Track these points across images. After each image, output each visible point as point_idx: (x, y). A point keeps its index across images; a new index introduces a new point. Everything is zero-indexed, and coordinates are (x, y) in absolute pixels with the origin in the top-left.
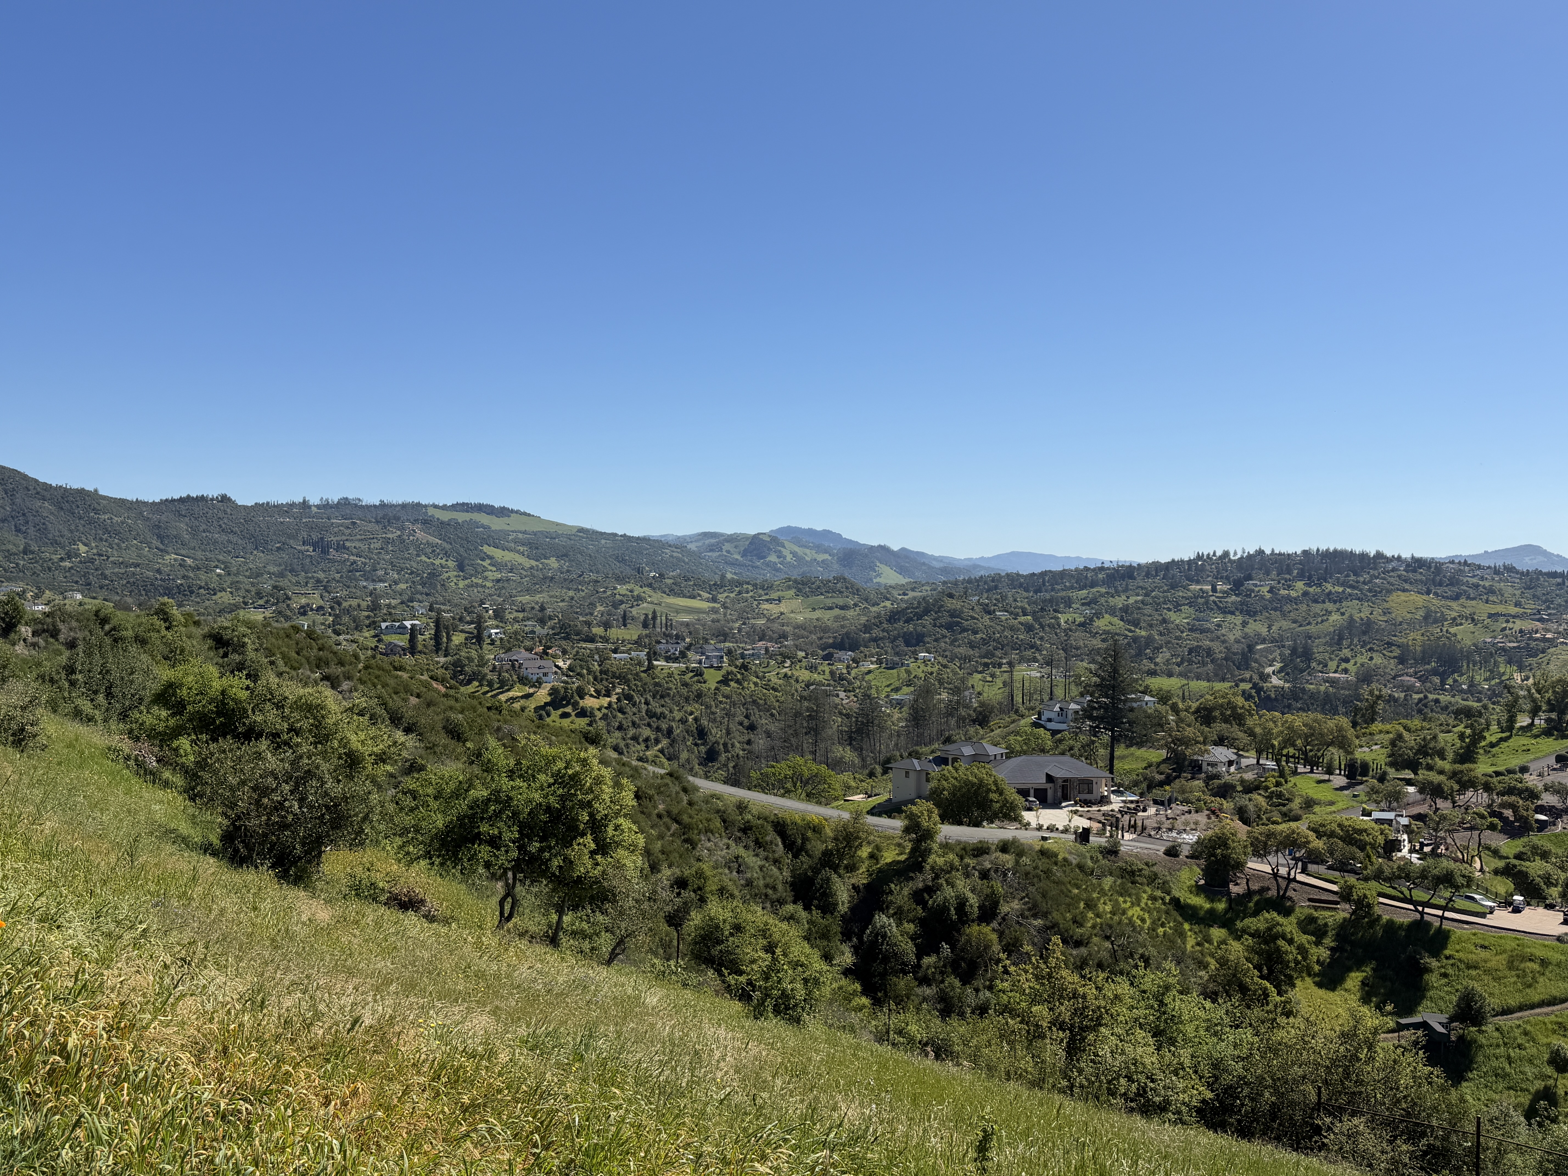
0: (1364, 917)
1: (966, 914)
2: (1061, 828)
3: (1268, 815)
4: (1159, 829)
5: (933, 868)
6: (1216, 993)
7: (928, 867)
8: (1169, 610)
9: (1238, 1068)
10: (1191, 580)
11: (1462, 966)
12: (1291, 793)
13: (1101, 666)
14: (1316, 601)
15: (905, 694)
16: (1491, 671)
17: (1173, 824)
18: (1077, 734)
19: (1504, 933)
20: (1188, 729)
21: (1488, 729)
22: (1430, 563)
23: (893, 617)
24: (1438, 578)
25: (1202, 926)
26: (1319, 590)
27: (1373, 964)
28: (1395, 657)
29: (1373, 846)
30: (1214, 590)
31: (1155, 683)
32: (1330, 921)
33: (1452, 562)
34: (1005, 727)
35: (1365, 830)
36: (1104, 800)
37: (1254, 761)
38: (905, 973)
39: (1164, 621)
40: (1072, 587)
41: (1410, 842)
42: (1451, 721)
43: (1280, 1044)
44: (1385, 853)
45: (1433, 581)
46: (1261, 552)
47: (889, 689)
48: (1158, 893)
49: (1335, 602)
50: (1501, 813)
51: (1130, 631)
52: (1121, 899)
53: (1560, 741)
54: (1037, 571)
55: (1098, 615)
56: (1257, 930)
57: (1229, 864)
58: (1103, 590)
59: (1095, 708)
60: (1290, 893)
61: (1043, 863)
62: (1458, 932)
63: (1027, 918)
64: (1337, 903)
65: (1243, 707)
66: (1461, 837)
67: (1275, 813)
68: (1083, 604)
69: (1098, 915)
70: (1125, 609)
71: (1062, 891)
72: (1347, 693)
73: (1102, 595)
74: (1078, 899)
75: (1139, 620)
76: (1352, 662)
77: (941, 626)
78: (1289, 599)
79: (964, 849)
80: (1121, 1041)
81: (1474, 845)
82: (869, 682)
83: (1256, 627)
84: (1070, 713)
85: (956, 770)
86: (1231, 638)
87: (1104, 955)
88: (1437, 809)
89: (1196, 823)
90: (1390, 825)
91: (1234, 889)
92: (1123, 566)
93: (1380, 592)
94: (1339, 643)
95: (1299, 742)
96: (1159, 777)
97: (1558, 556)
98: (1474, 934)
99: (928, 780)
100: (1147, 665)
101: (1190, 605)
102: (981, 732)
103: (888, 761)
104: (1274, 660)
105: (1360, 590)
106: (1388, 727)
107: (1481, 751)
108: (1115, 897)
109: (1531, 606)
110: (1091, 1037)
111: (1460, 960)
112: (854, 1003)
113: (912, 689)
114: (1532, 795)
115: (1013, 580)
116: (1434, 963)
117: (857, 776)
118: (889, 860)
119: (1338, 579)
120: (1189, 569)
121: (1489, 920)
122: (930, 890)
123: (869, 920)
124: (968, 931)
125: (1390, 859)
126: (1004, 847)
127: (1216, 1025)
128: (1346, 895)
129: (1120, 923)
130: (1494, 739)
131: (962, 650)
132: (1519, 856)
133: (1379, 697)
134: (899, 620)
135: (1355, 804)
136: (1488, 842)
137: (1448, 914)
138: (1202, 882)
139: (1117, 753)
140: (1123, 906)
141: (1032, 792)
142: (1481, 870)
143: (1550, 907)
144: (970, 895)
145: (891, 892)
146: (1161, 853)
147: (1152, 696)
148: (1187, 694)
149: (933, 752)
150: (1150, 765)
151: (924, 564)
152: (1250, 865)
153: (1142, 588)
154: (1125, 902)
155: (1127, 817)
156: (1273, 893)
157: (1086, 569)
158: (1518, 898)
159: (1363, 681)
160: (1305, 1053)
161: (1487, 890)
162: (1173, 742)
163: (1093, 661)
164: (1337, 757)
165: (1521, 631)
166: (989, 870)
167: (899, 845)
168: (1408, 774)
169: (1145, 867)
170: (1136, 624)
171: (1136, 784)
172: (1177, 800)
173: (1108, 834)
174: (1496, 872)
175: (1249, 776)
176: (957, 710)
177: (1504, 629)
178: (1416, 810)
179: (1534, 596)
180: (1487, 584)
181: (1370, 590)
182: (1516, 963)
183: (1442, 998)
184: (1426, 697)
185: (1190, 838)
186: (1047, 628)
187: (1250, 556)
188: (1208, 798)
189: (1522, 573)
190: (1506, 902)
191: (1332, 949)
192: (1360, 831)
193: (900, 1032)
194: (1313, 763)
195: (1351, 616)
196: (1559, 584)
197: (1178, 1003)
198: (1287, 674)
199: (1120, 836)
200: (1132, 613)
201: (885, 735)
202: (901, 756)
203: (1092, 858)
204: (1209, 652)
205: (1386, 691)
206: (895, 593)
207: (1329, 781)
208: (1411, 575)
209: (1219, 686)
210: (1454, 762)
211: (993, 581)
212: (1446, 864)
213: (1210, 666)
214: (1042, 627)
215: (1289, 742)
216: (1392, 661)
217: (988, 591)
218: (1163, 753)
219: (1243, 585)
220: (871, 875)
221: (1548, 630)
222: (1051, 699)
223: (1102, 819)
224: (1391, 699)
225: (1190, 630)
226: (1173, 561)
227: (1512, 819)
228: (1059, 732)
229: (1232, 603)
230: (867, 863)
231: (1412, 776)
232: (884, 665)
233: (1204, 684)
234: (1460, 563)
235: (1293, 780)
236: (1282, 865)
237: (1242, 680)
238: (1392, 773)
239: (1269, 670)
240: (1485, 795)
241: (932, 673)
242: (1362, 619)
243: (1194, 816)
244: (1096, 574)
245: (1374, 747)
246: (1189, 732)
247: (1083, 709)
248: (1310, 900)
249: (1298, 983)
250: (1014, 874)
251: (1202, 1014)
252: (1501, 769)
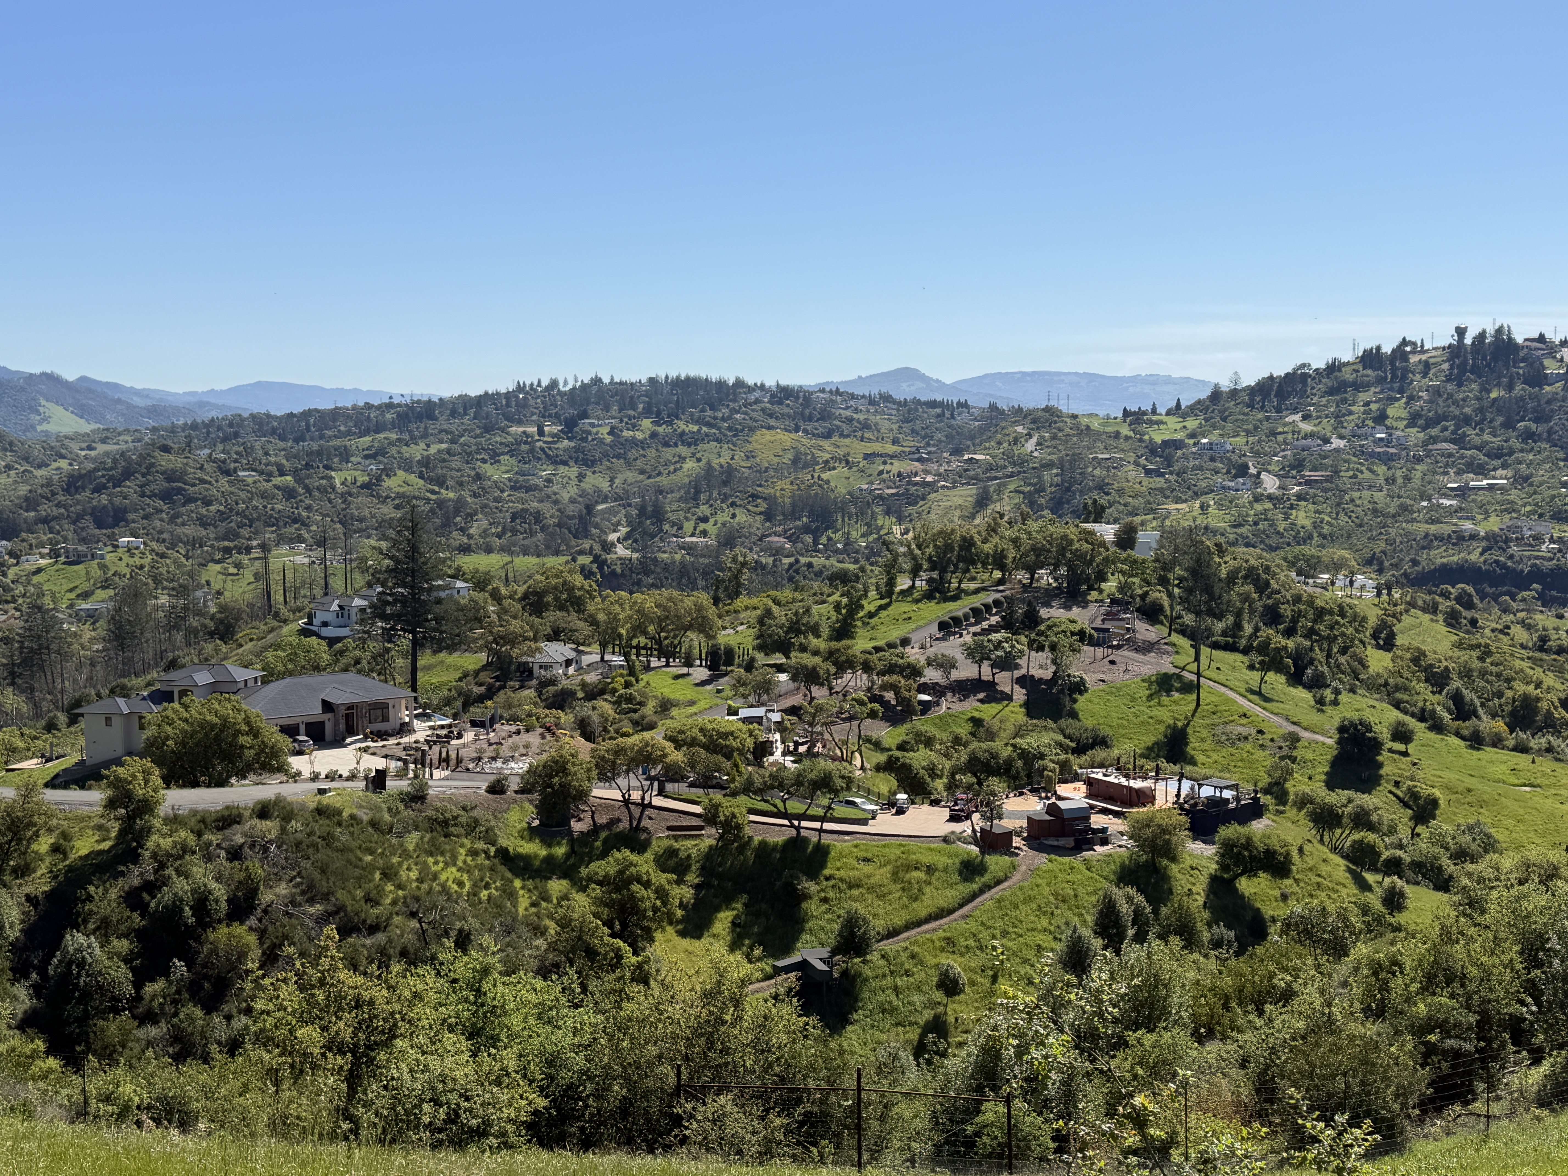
0: (734, 841)
1: (208, 913)
2: (345, 774)
3: (616, 726)
4: (479, 759)
5: (154, 855)
6: (557, 965)
7: (147, 854)
8: (484, 461)
9: (579, 1061)
10: (510, 419)
11: (844, 886)
12: (643, 694)
13: (395, 543)
14: (666, 445)
15: (101, 600)
16: (868, 525)
17: (497, 751)
18: (364, 641)
19: (887, 840)
20: (514, 622)
21: (866, 596)
22: (798, 392)
23: (73, 484)
24: (807, 412)
25: (537, 880)
26: (669, 430)
27: (745, 898)
28: (761, 513)
29: (741, 752)
30: (541, 432)
31: (471, 562)
32: (694, 852)
33: (823, 391)
34: (259, 639)
35: (732, 733)
36: (404, 729)
37: (598, 658)
38: (117, 1012)
39: (478, 477)
40: (349, 433)
41: (783, 742)
42: (826, 590)
43: (630, 1020)
44: (756, 758)
45: (802, 414)
46: (597, 381)
47: (72, 595)
48: (481, 845)
49: (689, 445)
50: (882, 697)
51: (433, 492)
52: (431, 860)
53: (943, 605)
54: (297, 409)
55: (388, 472)
56: (606, 876)
57: (569, 794)
58: (394, 436)
59: (388, 603)
60: (645, 823)
61: (321, 826)
62: (838, 845)
63: (300, 905)
64: (701, 828)
65: (582, 588)
66: (840, 730)
67: (626, 722)
68: (366, 457)
69: (400, 887)
70: (425, 462)
71: (349, 861)
72: (707, 561)
73: (392, 444)
74: (371, 868)
75: (444, 476)
76: (712, 521)
77: (153, 495)
78: (634, 443)
79: (203, 821)
80: (424, 1053)
81: (853, 739)
82: (38, 586)
83: (597, 481)
84: (353, 612)
85: (186, 707)
86: (565, 496)
87: (410, 939)
88: (812, 699)
89: (527, 746)
90: (760, 724)
91: (577, 827)
92: (419, 402)
93: (742, 430)
94: (696, 498)
95: (651, 629)
96: (478, 690)
97: (938, 381)
98: (856, 846)
99: (142, 727)
100: (461, 539)
101: (511, 453)
102: (224, 648)
103: (77, 703)
104: (618, 523)
105: (719, 429)
106: (755, 601)
107: (859, 623)
108: (423, 857)
109: (909, 443)
110: (382, 1056)
111: (842, 880)
112: (34, 1069)
113: (111, 592)
114: (914, 671)
115: (261, 424)
116: (812, 887)
117: (26, 731)
118: (84, 852)
119: (692, 414)
120: (508, 405)
121: (872, 827)
122: (151, 887)
123: (56, 942)
124: (212, 937)
125: (761, 766)
126: (263, 811)
127: (551, 1009)
128: (710, 817)
129: (429, 892)
130: (872, 608)
131: (190, 531)
132: (902, 747)
133: (744, 564)
134: (83, 488)
135: (719, 701)
136: (869, 733)
137: (827, 826)
138: (536, 823)
139: (421, 662)
140: (434, 868)
141: (302, 728)
142: (862, 768)
143: (935, 803)
144: (214, 885)
145: (90, 898)
146: (482, 791)
147: (465, 581)
148: (511, 575)
149: (149, 684)
150: (466, 675)
151: (119, 401)
152: (596, 792)
153: (447, 432)
154: (436, 863)
155: (436, 748)
156: (624, 825)
157: (368, 406)
158: (902, 796)
159: (725, 545)
160: (660, 1026)
161: (869, 791)
162: (495, 641)
163: (384, 538)
164: (696, 644)
165: (900, 474)
166: (241, 846)
167: (99, 827)
168: (779, 659)
169: (462, 813)
170: (441, 482)
171: (448, 702)
172: (501, 718)
173: (411, 775)
174: (878, 768)
175: (592, 678)
176: (184, 619)
177: (881, 473)
178: (788, 703)
179: (913, 431)
180: (862, 417)
181: (730, 429)
182: (901, 875)
183: (822, 928)
184: (797, 561)
185: (520, 767)
186: (316, 493)
187: (584, 386)
188: (542, 712)
189: (899, 403)
190: (891, 804)
191: (697, 887)
192: (726, 735)
193: (107, 1099)
194: (667, 653)
195: (709, 463)
196: (938, 416)
197: (500, 988)
198: (636, 541)
199: (427, 776)
200: (435, 467)
201: (70, 665)
202: (99, 695)
203: (390, 809)
204: (538, 517)
205: (752, 557)
206: (74, 446)
207: (688, 675)
208: (776, 408)
209: (551, 561)
210: (831, 639)
211: (231, 425)
212: (824, 765)
213: (540, 536)
214: (308, 490)
215: (639, 629)
216: (758, 518)
217: (224, 440)
218: (483, 657)
219: (577, 425)
220: (55, 877)
221: (927, 472)
222: (326, 594)
223: (403, 754)
224: (758, 566)
225: (513, 488)
226: (486, 393)
227: (893, 702)
228: (339, 639)
229: (566, 450)
230: (48, 860)
231: (784, 660)
232: (62, 559)
233: (532, 560)
234: (831, 392)
235: (645, 677)
236: (635, 788)
237: (581, 553)
238: (761, 659)
239: (613, 537)
240: (865, 676)
241: (141, 567)
242: (721, 466)
243: (525, 737)
244: (382, 414)
245: (740, 628)
246: (515, 626)
247: (372, 606)
248: (670, 828)
249: (658, 935)
250: (278, 847)
251: (532, 997)
252: (881, 643)
